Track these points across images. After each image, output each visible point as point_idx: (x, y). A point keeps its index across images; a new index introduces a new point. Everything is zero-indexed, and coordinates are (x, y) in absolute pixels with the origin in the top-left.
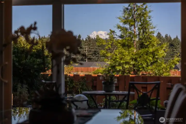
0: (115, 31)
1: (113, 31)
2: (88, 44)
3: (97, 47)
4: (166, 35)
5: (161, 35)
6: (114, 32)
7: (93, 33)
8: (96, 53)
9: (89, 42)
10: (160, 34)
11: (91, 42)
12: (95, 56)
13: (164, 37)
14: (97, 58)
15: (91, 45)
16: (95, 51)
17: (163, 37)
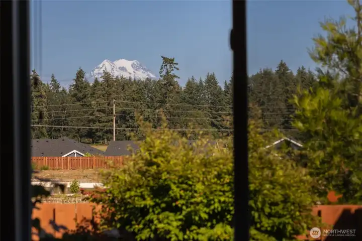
0: (173, 60)
1: (171, 60)
2: (104, 92)
3: (129, 102)
4: (299, 70)
5: (288, 70)
6: (172, 63)
7: (101, 66)
8: (128, 118)
9: (106, 88)
10: (286, 68)
11: (113, 89)
12: (124, 125)
13: (295, 73)
14: (130, 129)
15: (112, 96)
16: (124, 112)
17: (291, 73)
